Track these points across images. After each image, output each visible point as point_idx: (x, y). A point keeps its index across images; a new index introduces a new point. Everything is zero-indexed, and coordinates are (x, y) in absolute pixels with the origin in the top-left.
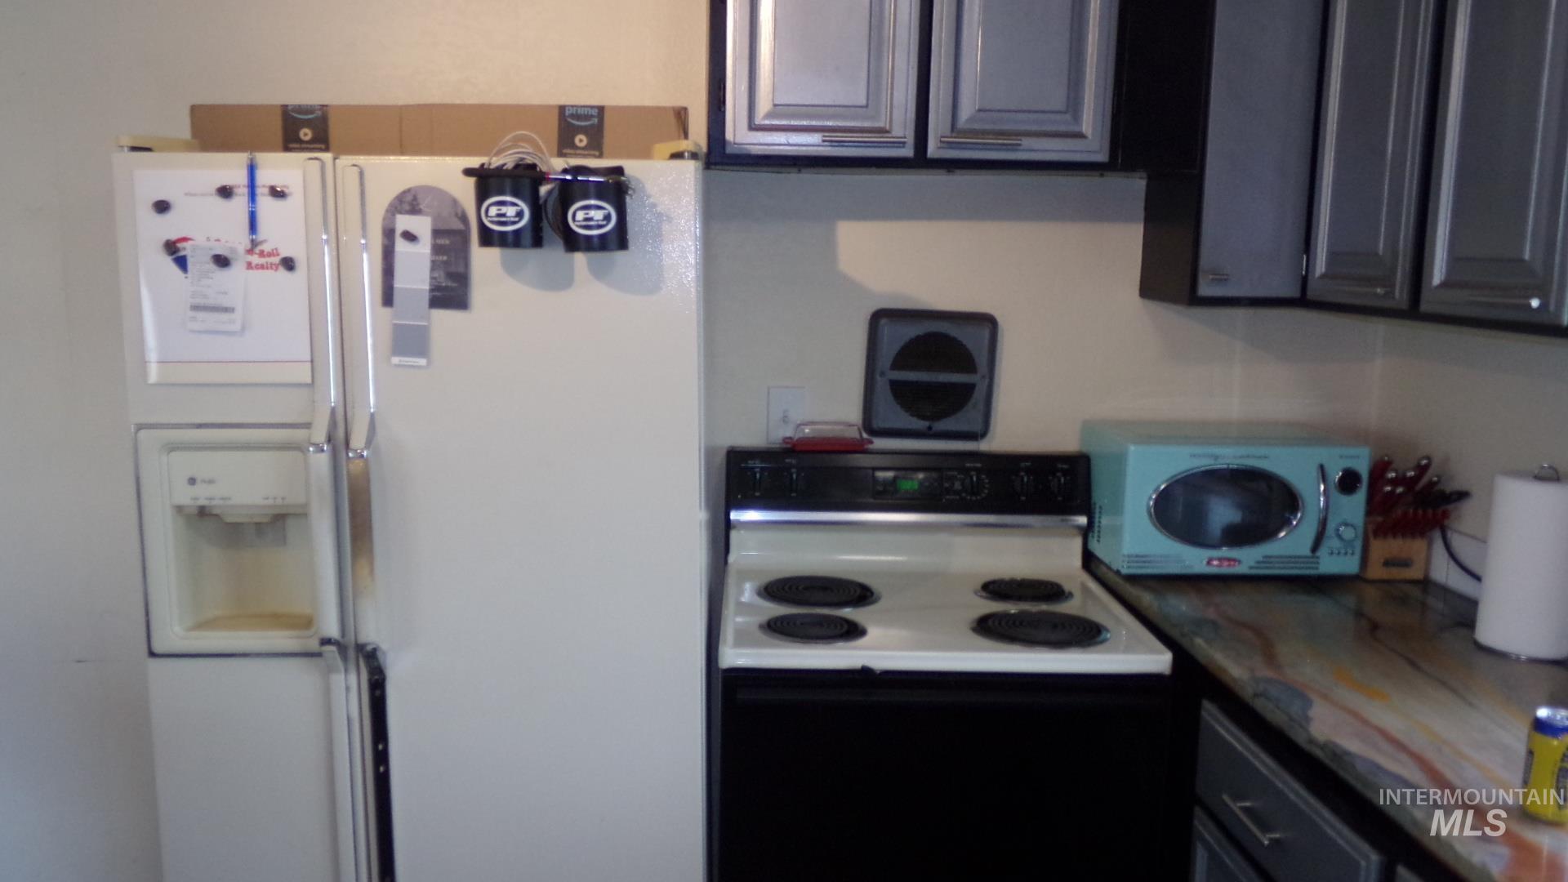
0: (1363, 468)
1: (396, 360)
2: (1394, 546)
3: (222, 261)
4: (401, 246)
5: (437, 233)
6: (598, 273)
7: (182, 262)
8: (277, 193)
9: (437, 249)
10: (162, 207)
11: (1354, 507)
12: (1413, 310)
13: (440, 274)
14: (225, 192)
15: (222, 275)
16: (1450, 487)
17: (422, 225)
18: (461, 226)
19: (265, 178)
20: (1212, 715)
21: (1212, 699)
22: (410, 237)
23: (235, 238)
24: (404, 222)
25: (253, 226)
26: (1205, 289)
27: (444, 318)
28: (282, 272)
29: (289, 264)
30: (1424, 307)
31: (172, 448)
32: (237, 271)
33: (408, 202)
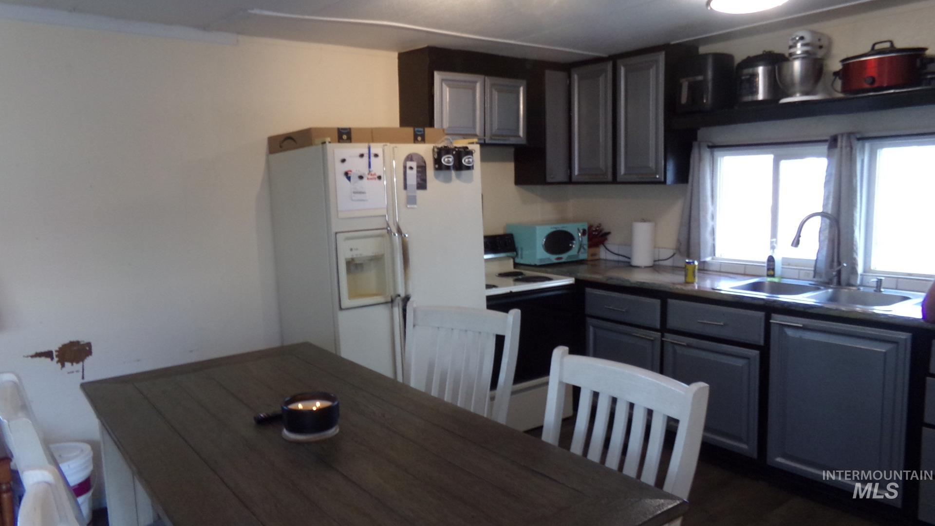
0: (586, 228)
1: (408, 206)
2: (593, 250)
3: (361, 177)
4: (408, 171)
5: (418, 167)
6: (458, 177)
7: (349, 178)
8: (376, 155)
9: (418, 172)
10: (343, 161)
11: (586, 238)
12: (615, 181)
13: (419, 179)
14: (362, 156)
15: (361, 182)
16: (606, 230)
17: (414, 164)
18: (423, 164)
19: (373, 151)
20: (589, 290)
21: (588, 287)
22: (411, 168)
23: (364, 170)
24: (409, 164)
25: (370, 166)
26: (549, 180)
27: (420, 193)
28: (377, 181)
29: (379, 178)
30: (619, 179)
31: (348, 239)
32: (365, 180)
33: (410, 158)
